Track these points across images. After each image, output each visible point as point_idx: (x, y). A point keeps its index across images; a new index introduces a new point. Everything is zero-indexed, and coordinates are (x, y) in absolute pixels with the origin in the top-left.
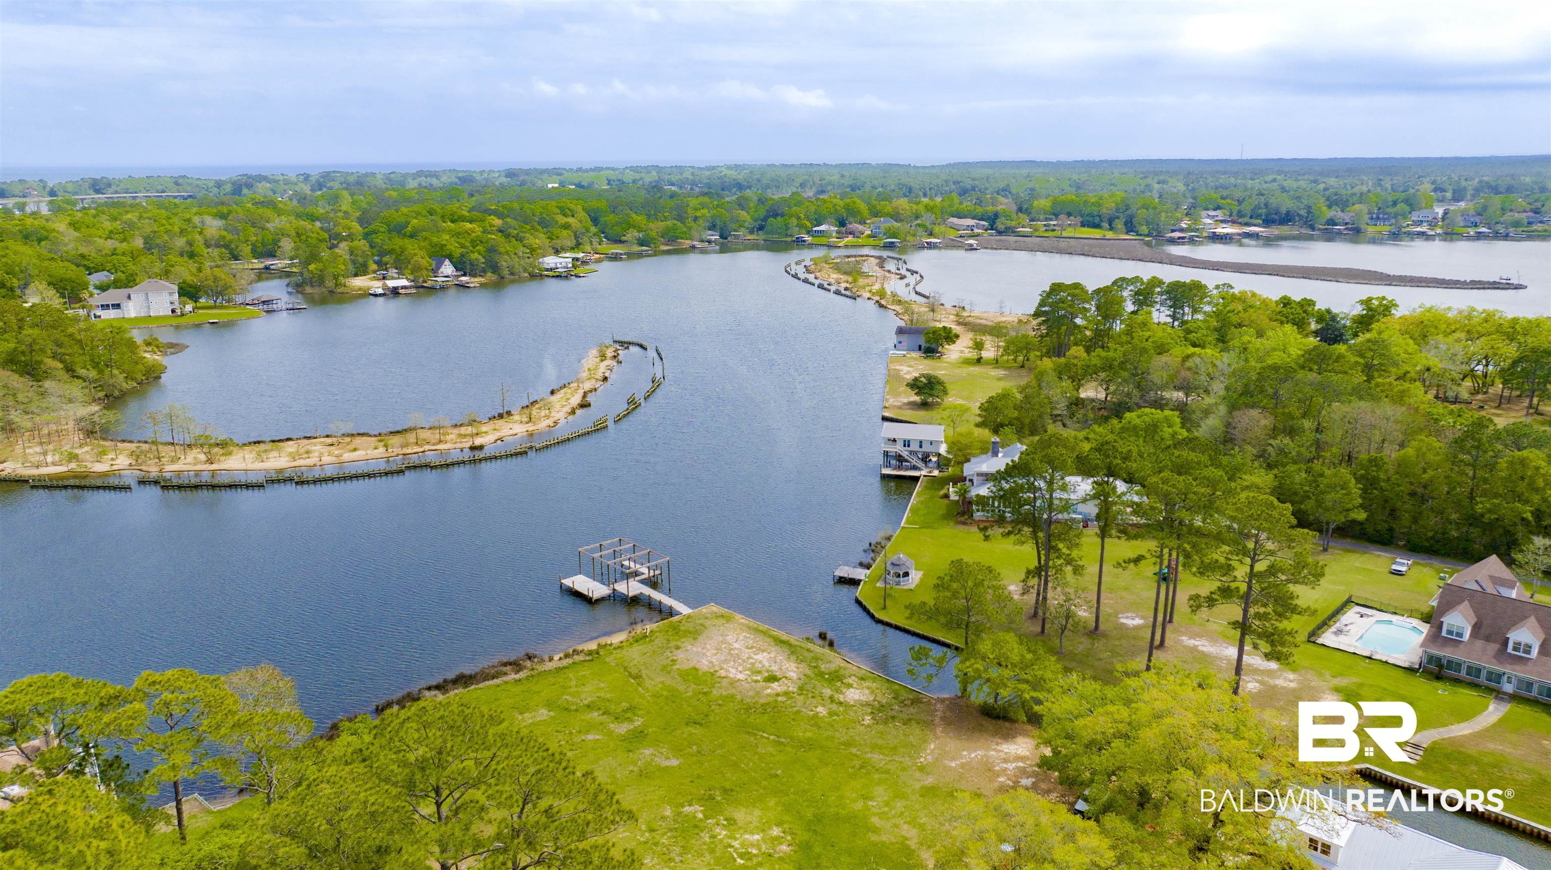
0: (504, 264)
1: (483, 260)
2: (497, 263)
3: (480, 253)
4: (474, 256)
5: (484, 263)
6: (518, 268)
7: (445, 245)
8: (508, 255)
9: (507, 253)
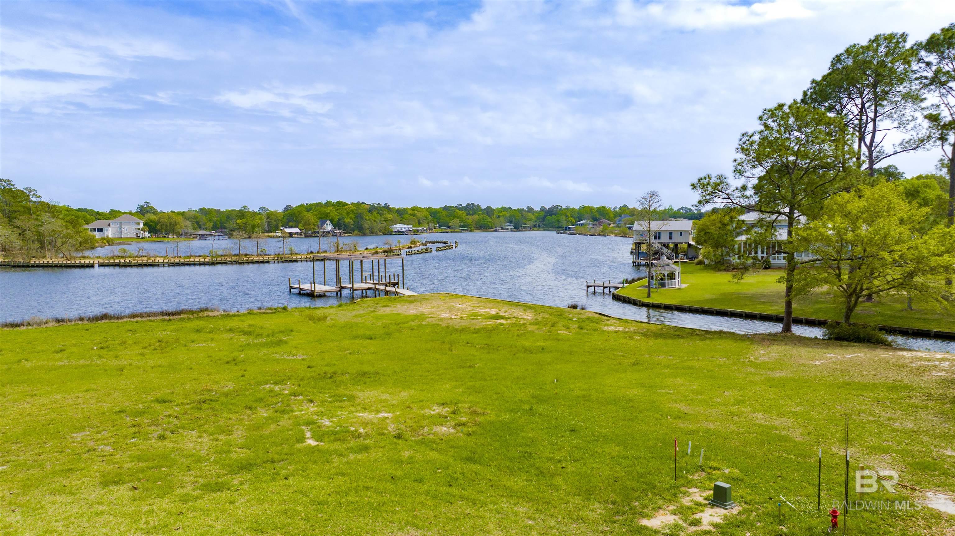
0: (367, 226)
1: (353, 223)
2: (362, 225)
3: (351, 218)
4: (347, 220)
5: (353, 225)
6: (376, 229)
7: (329, 213)
8: (371, 222)
9: (370, 220)
